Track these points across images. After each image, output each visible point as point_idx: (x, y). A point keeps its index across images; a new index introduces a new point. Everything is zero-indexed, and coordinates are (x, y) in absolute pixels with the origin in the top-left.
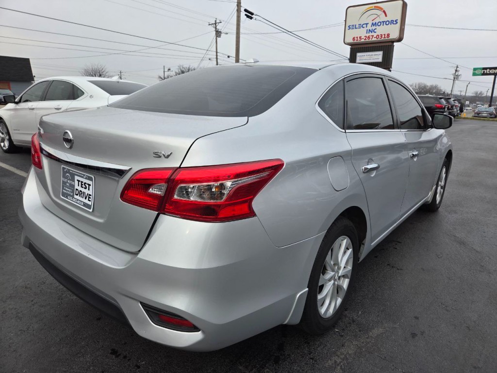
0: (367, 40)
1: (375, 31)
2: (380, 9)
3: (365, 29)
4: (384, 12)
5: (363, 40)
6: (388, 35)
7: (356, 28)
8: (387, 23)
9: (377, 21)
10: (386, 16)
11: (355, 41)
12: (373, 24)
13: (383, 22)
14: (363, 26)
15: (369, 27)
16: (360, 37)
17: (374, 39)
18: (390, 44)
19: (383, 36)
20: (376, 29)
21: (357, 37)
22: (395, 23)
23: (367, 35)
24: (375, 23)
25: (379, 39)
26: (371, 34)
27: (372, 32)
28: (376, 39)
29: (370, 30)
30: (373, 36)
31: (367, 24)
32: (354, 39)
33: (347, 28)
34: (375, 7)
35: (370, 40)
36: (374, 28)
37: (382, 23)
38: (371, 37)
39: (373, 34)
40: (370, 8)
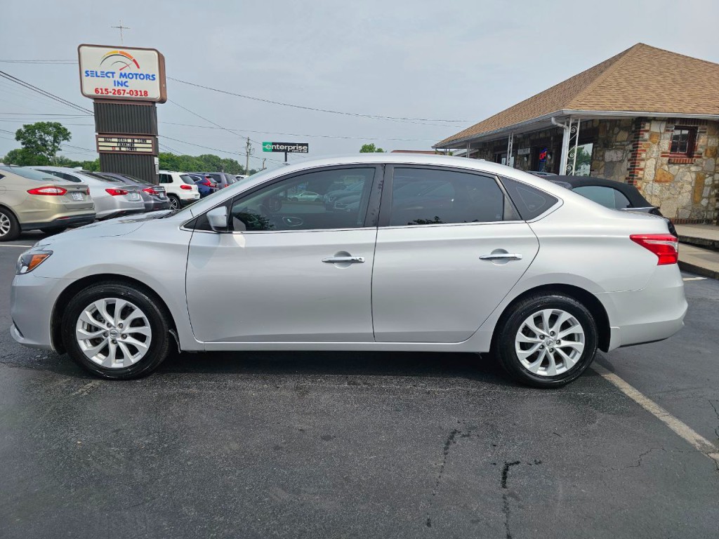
0: (117, 95)
1: (126, 84)
2: (129, 56)
3: (112, 80)
4: (134, 61)
5: (110, 94)
6: (146, 93)
7: (97, 76)
8: (142, 77)
9: (127, 71)
10: (138, 67)
11: (99, 94)
12: (121, 74)
13: (136, 74)
14: (108, 75)
15: (117, 77)
16: (106, 90)
17: (126, 95)
18: (151, 105)
19: (139, 93)
20: (127, 82)
21: (101, 89)
22: (151, 78)
23: (117, 88)
24: (125, 74)
25: (134, 96)
26: (120, 87)
27: (122, 86)
28: (129, 95)
29: (118, 83)
30: (124, 91)
31: (113, 73)
32: (96, 90)
33: (84, 74)
34: (121, 52)
35: (122, 95)
36: (124, 80)
37: (135, 76)
38: (122, 92)
39: (124, 88)
40: (114, 52)
